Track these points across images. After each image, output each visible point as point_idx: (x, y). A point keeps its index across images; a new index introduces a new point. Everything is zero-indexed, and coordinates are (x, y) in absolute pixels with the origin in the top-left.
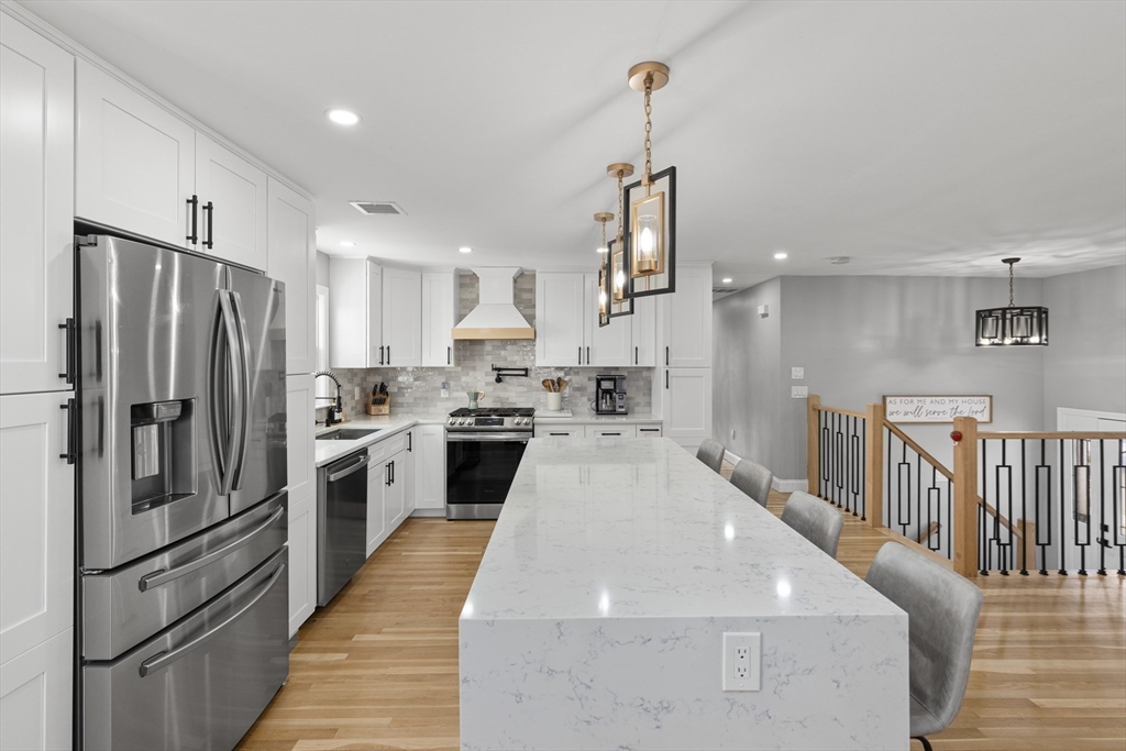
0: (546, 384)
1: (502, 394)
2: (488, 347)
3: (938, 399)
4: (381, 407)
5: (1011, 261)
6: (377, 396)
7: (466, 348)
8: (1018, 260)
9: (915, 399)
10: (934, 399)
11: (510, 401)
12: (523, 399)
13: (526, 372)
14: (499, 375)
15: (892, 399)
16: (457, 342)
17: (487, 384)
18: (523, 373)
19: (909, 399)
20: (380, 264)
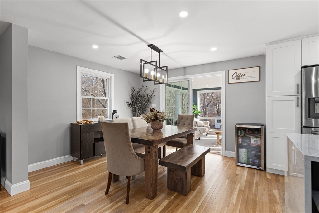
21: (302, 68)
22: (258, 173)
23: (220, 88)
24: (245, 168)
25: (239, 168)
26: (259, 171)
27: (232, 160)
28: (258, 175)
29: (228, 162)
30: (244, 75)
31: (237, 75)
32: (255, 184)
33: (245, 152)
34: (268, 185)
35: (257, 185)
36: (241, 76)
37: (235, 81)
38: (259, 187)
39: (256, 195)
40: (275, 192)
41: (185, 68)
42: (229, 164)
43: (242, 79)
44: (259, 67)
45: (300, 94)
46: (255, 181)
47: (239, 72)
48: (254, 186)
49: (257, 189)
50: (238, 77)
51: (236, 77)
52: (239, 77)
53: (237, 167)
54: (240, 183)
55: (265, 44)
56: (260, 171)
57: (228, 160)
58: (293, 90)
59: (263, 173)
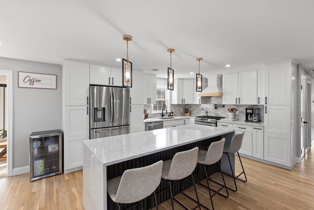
0: (229, 110)
1: (217, 112)
2: (213, 99)
4: (187, 114)
6: (186, 111)
7: (206, 99)
11: (219, 114)
12: (223, 114)
13: (224, 106)
14: (215, 107)
17: (213, 109)
18: (223, 106)
20: (183, 79)
21: (90, 85)
22: (57, 179)
24: (43, 180)
25: (35, 183)
26: (57, 177)
27: (24, 177)
28: (57, 181)
29: (19, 182)
30: (40, 80)
31: (31, 79)
32: (55, 193)
33: (42, 163)
34: (67, 186)
35: (57, 192)
36: (36, 81)
37: (27, 85)
38: (59, 193)
39: (58, 204)
40: (74, 190)
42: (20, 184)
43: (36, 85)
44: (56, 75)
45: (89, 105)
46: (55, 190)
47: (33, 76)
48: (55, 195)
49: (58, 197)
50: (31, 82)
51: (29, 81)
52: (33, 81)
53: (32, 183)
54: (39, 202)
55: (63, 58)
56: (58, 175)
57: (18, 179)
58: (85, 101)
59: (61, 176)
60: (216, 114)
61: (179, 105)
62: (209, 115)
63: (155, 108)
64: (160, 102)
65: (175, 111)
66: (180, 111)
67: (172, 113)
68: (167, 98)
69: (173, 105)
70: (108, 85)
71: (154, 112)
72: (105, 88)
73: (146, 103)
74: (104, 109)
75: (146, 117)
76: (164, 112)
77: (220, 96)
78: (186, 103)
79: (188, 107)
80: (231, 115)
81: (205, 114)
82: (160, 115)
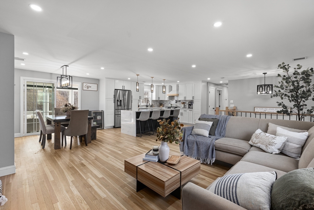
0: (182, 103)
2: (175, 97)
3: (271, 108)
4: (161, 106)
5: (265, 74)
6: (161, 104)
7: (172, 97)
8: (266, 73)
9: (264, 108)
10: (270, 108)
12: (179, 105)
13: (180, 101)
14: (176, 102)
15: (257, 108)
16: (169, 96)
19: (262, 108)
20: (159, 86)
21: (115, 89)
23: (77, 89)
30: (91, 87)
37: (86, 89)
41: (51, 74)
43: (90, 89)
44: (97, 84)
47: (89, 85)
50: (88, 87)
55: (105, 78)
58: (113, 97)
59: (103, 130)
60: (176, 105)
61: (156, 101)
62: (172, 106)
63: (143, 102)
64: (145, 98)
65: (154, 104)
66: (157, 104)
67: (153, 105)
68: (150, 96)
69: (153, 101)
70: (122, 89)
71: (142, 104)
72: (119, 90)
73: (139, 99)
74: (121, 100)
75: (139, 107)
76: (148, 104)
77: (178, 95)
78: (160, 100)
79: (162, 102)
80: (182, 105)
81: (170, 106)
82: (145, 106)
